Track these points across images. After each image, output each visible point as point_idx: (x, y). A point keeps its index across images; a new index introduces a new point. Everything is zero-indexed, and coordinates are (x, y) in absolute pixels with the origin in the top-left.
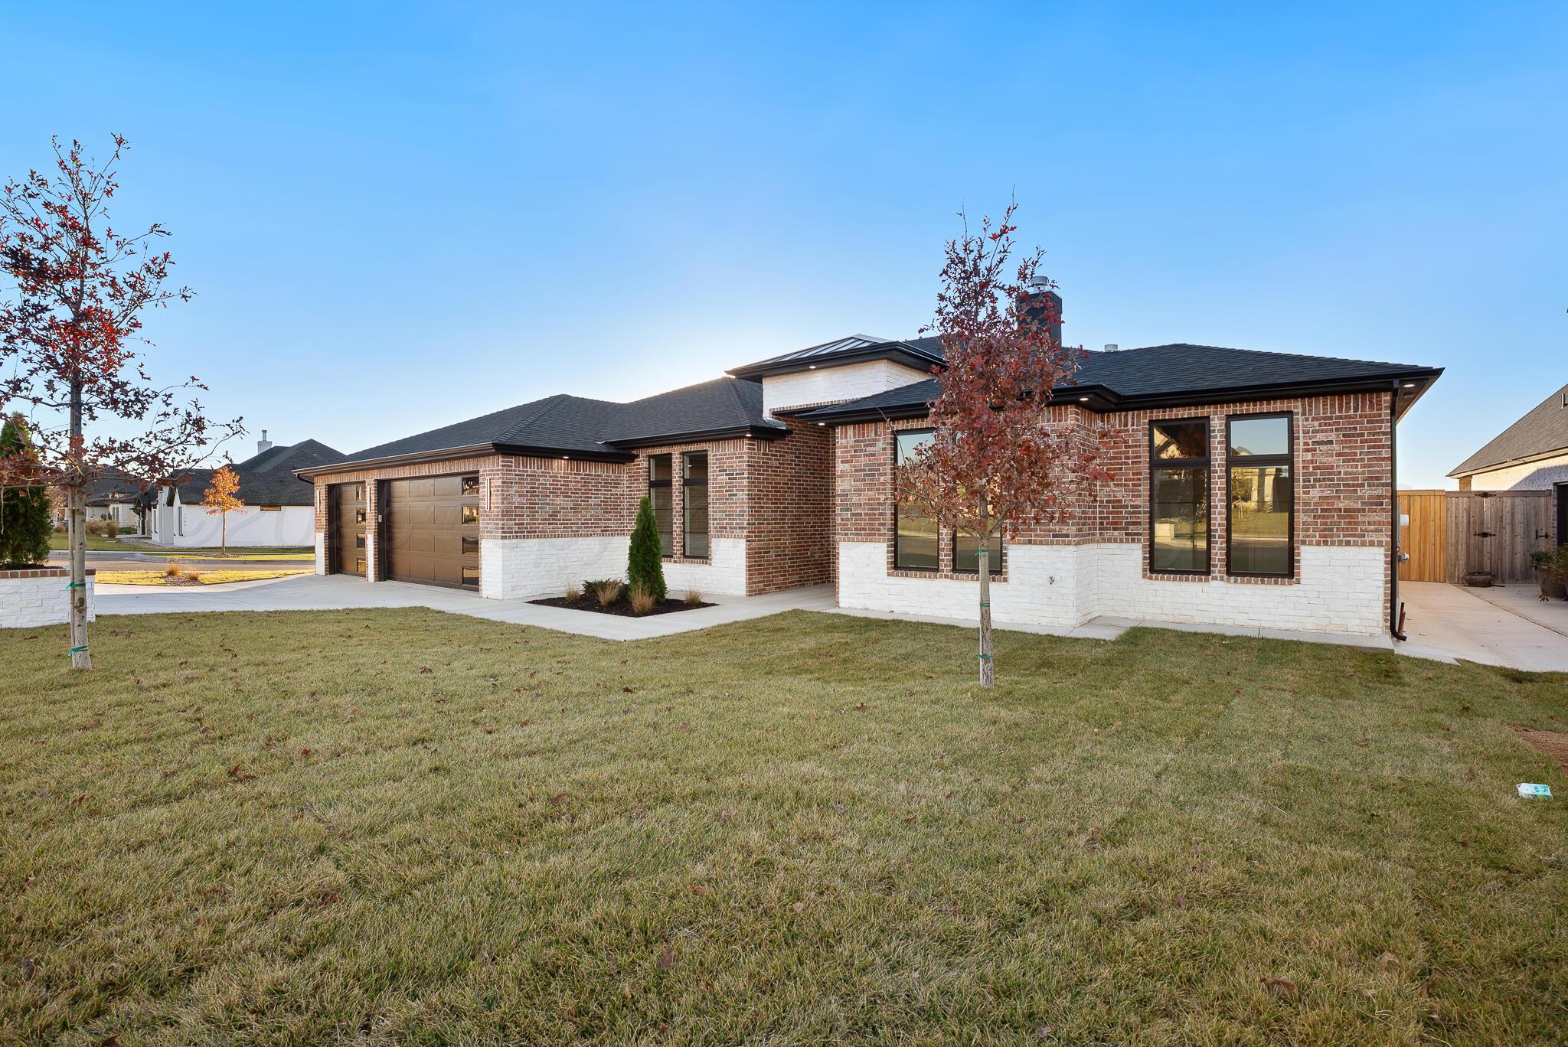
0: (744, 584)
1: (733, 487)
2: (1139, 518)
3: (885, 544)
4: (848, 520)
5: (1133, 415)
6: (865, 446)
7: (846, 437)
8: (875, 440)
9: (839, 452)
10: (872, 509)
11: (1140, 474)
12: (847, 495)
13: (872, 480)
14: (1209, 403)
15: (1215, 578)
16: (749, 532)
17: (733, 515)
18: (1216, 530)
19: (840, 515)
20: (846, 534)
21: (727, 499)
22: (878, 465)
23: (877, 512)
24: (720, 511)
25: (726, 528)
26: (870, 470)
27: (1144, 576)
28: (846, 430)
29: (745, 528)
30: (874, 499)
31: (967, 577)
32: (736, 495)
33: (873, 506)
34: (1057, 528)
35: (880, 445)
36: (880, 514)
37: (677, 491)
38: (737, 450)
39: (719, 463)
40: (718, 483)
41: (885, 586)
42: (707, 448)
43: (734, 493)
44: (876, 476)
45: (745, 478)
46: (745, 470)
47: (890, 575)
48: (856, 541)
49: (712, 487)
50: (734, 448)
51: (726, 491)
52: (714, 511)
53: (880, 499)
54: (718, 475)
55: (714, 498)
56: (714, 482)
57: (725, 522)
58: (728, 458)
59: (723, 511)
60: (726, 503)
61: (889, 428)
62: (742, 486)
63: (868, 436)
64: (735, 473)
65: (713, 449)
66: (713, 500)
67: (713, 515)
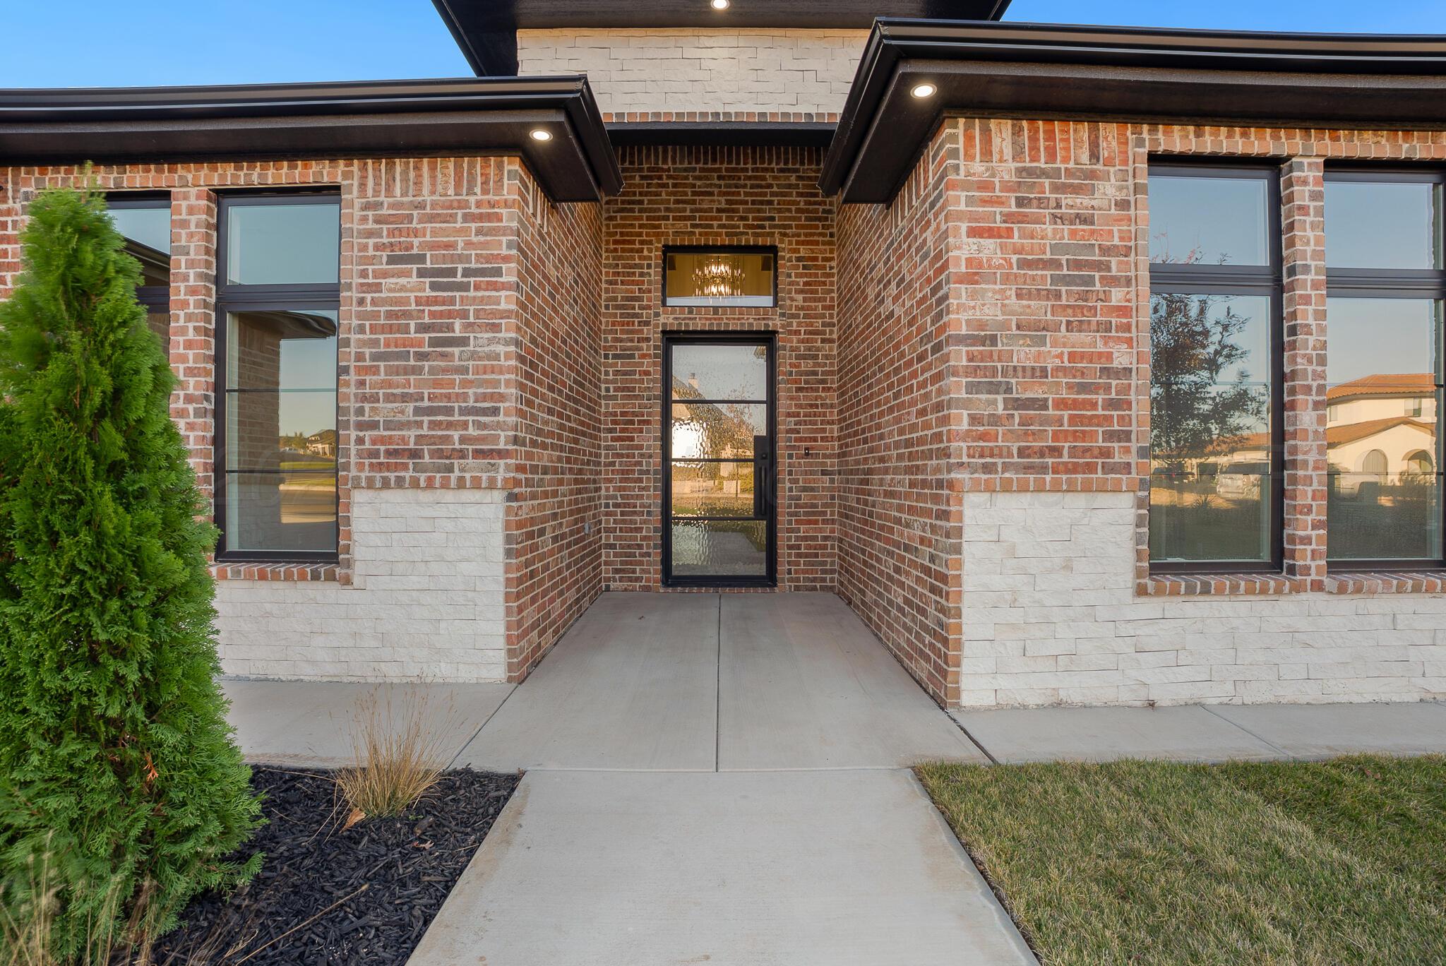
0: (501, 642)
1: (450, 315)
3: (1129, 500)
4: (994, 420)
6: (1054, 188)
7: (987, 154)
8: (1092, 175)
9: (959, 201)
10: (1083, 388)
12: (993, 340)
13: (1084, 296)
16: (520, 468)
17: (449, 411)
19: (965, 404)
20: (988, 469)
22: (1105, 251)
23: (1100, 398)
24: (390, 398)
25: (415, 454)
26: (1072, 264)
28: (986, 132)
29: (501, 454)
30: (1091, 357)
31: (1387, 585)
32: (463, 342)
36: (1111, 404)
37: (191, 325)
38: (470, 192)
39: (391, 233)
40: (385, 302)
41: (1125, 629)
42: (339, 179)
43: (457, 334)
44: (1098, 286)
45: (504, 286)
46: (506, 259)
47: (1141, 591)
48: (1024, 489)
49: (360, 316)
50: (458, 185)
51: (423, 328)
52: (364, 398)
53: (1109, 356)
54: (385, 275)
55: (367, 351)
56: (369, 297)
57: (411, 434)
58: (432, 218)
59: (405, 398)
60: (417, 371)
61: (1140, 143)
62: (493, 314)
63: (1066, 160)
64: (460, 267)
65: (363, 186)
66: (360, 357)
67: (360, 411)
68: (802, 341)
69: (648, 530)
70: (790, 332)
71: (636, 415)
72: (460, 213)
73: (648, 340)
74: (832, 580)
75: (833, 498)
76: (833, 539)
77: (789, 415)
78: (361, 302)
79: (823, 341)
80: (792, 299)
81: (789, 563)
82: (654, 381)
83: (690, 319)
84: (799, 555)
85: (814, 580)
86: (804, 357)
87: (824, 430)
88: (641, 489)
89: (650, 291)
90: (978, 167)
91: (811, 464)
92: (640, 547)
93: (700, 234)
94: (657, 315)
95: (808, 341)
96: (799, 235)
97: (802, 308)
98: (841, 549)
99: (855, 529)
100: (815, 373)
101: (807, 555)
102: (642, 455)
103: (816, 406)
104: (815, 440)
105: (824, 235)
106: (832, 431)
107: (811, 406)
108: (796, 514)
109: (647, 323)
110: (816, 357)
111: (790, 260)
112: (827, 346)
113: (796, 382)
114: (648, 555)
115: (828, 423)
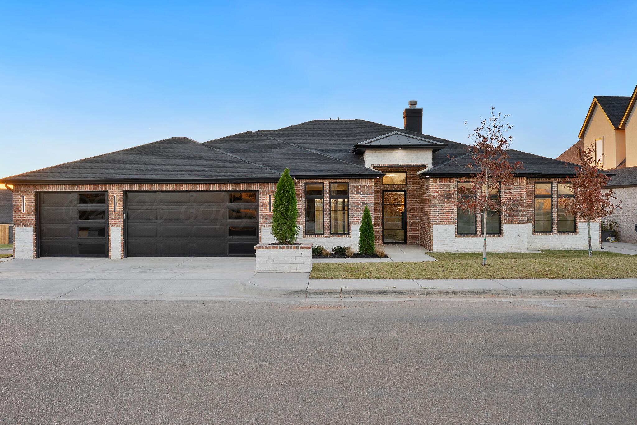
1: (365, 200)
2: (531, 214)
3: (454, 225)
4: (437, 215)
5: (529, 180)
6: (445, 186)
7: (436, 182)
8: (450, 184)
9: (432, 188)
10: (448, 211)
11: (531, 199)
12: (437, 206)
13: (448, 200)
14: (553, 178)
15: (555, 234)
16: (374, 221)
18: (555, 218)
19: (433, 214)
20: (436, 222)
21: (361, 206)
24: (356, 212)
25: (360, 219)
26: (447, 196)
27: (533, 234)
28: (436, 179)
29: (372, 220)
30: (449, 208)
33: (449, 210)
34: (520, 218)
35: (452, 186)
36: (451, 213)
37: (327, 202)
38: (367, 183)
39: (356, 189)
40: (356, 199)
41: (454, 241)
42: (349, 182)
43: (366, 203)
44: (450, 199)
45: (372, 197)
46: (372, 193)
47: (456, 237)
48: (440, 224)
49: (352, 201)
50: (365, 182)
51: (361, 202)
52: (353, 212)
53: (452, 207)
54: (355, 195)
55: (353, 205)
56: (353, 198)
57: (359, 217)
58: (362, 187)
59: (358, 212)
60: (360, 208)
61: (456, 180)
62: (371, 200)
63: (446, 183)
64: (366, 194)
65: (352, 182)
66: (352, 206)
67: (352, 214)
68: (412, 192)
69: (380, 232)
70: (409, 190)
71: (377, 208)
72: (366, 186)
73: (379, 192)
74: (419, 242)
75: (419, 225)
76: (419, 233)
77: (409, 208)
78: (352, 199)
79: (416, 192)
80: (410, 183)
81: (409, 239)
82: (381, 201)
83: (388, 187)
84: (411, 237)
85: (415, 242)
86: (412, 195)
87: (417, 211)
88: (378, 223)
89: (380, 182)
90: (435, 184)
91: (414, 218)
92: (378, 235)
93: (390, 169)
94: (381, 187)
95: (413, 192)
96: (411, 169)
97: (412, 185)
98: (420, 235)
99: (422, 231)
100: (415, 199)
101: (413, 237)
102: (378, 216)
103: (415, 206)
104: (415, 213)
105: (417, 169)
106: (418, 211)
107: (414, 206)
108: (411, 228)
109: (379, 188)
110: (415, 195)
111: (409, 175)
112: (417, 193)
113: (411, 200)
114: (380, 237)
115: (418, 209)
